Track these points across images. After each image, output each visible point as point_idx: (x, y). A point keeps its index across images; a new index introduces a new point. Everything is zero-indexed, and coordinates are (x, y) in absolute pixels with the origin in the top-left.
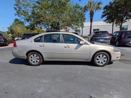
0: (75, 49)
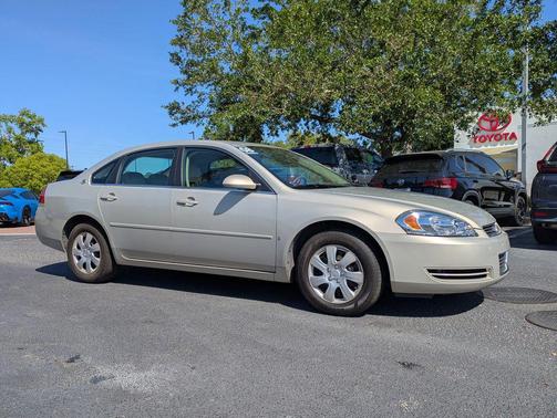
0: (215, 214)
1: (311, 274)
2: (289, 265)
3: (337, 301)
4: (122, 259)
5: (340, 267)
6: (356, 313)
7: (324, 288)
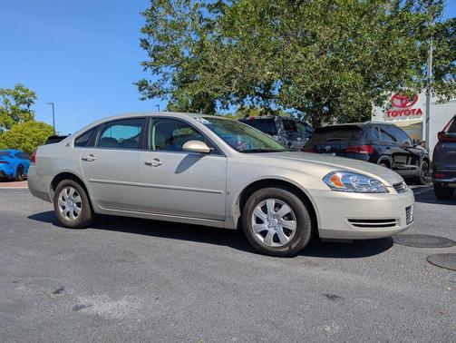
0: (176, 173)
1: (254, 223)
2: (236, 215)
3: (274, 245)
4: (99, 208)
5: (277, 217)
6: (290, 254)
7: (264, 233)
